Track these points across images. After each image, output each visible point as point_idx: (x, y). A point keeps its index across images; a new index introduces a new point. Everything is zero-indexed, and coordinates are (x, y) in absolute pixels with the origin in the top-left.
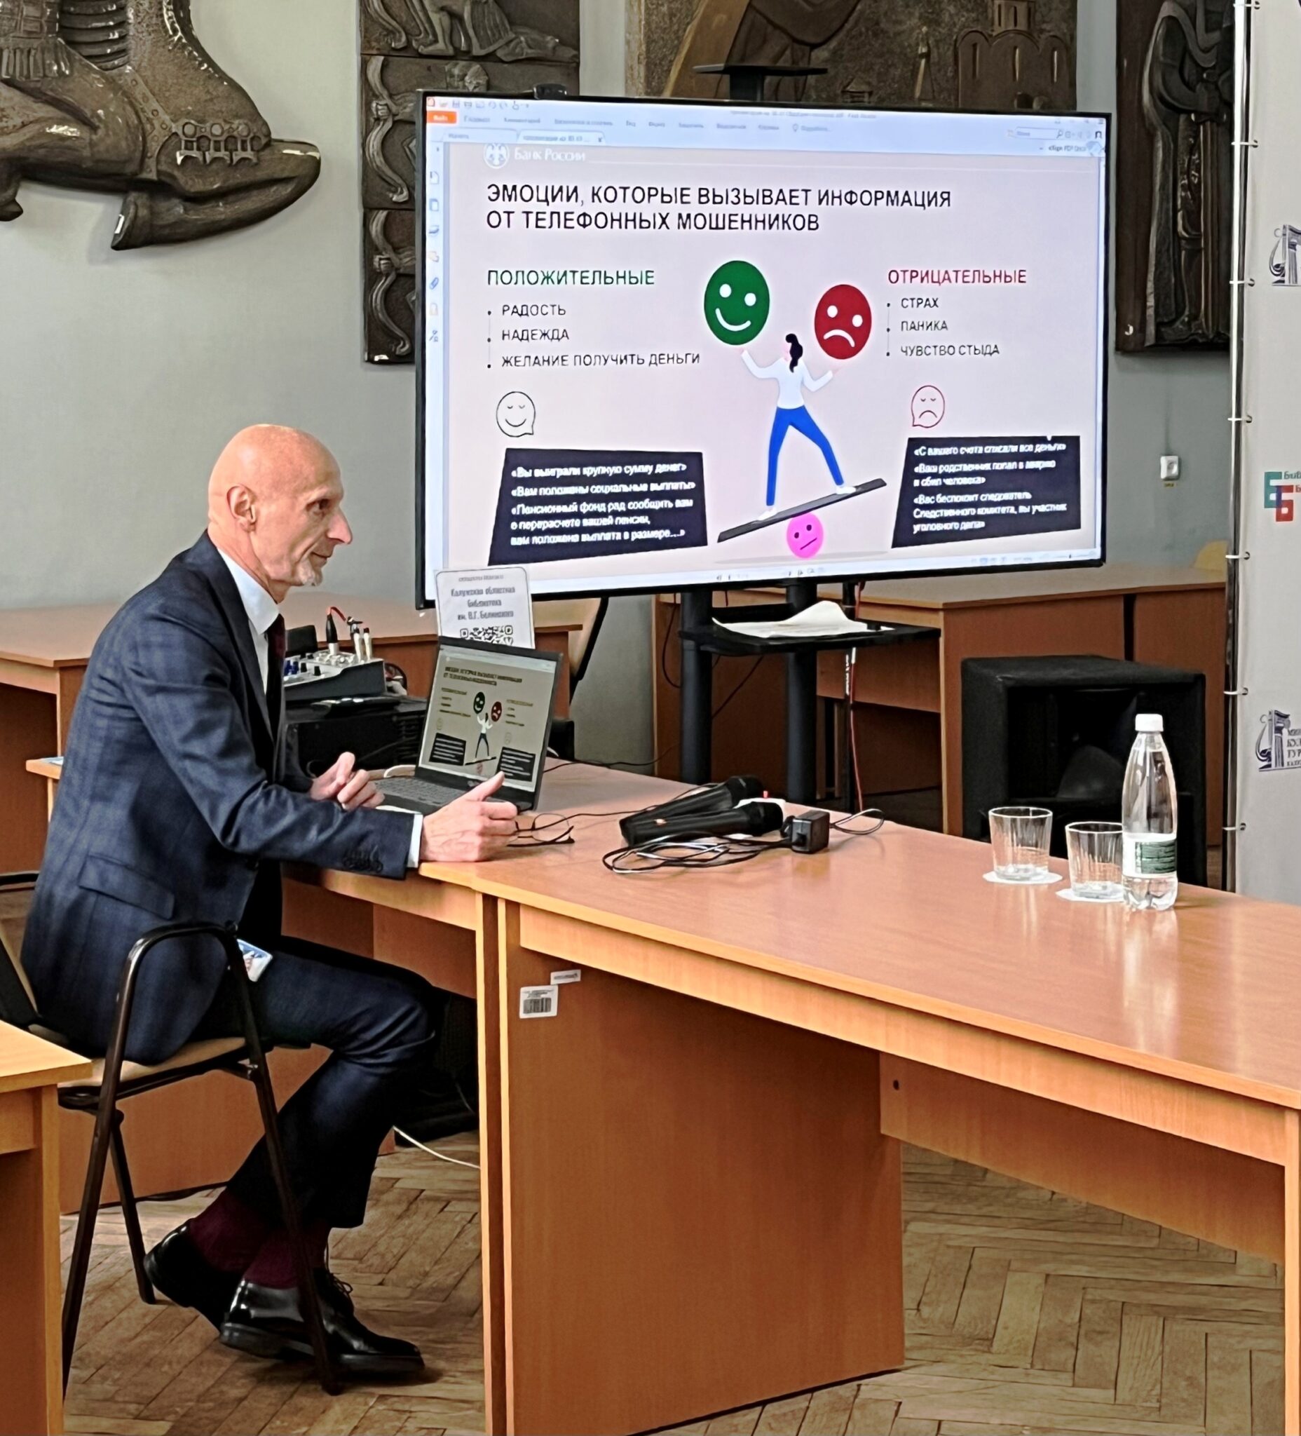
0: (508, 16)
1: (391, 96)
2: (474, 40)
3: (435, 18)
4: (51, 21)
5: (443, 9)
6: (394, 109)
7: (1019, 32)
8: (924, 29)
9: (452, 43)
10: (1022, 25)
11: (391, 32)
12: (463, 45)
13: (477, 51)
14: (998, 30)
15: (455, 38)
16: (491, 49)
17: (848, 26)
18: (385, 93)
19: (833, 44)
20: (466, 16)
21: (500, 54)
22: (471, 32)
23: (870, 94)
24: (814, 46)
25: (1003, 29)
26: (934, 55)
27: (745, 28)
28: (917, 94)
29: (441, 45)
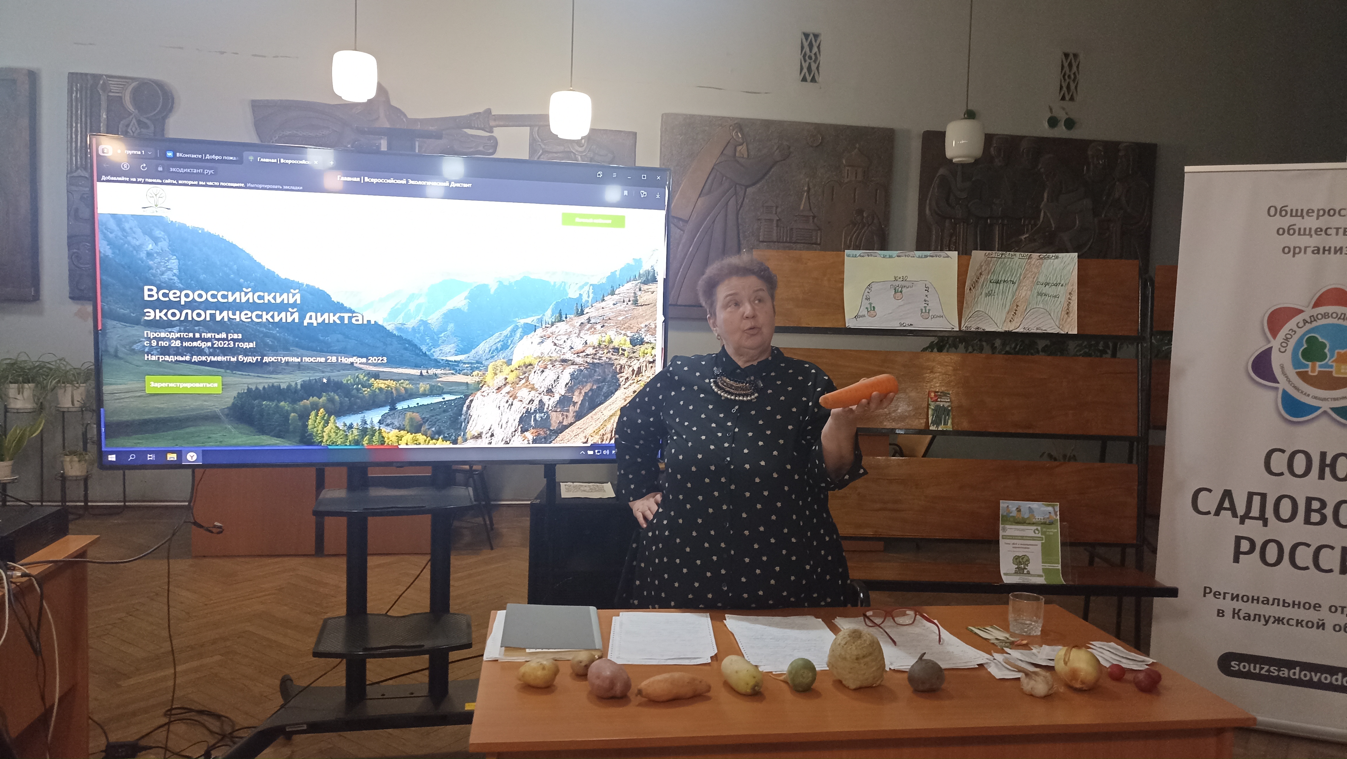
8: (807, 180)
10: (860, 177)
14: (846, 181)
17: (767, 178)
23: (777, 207)
24: (747, 187)
25: (849, 179)
26: (812, 191)
27: (711, 178)
28: (802, 208)
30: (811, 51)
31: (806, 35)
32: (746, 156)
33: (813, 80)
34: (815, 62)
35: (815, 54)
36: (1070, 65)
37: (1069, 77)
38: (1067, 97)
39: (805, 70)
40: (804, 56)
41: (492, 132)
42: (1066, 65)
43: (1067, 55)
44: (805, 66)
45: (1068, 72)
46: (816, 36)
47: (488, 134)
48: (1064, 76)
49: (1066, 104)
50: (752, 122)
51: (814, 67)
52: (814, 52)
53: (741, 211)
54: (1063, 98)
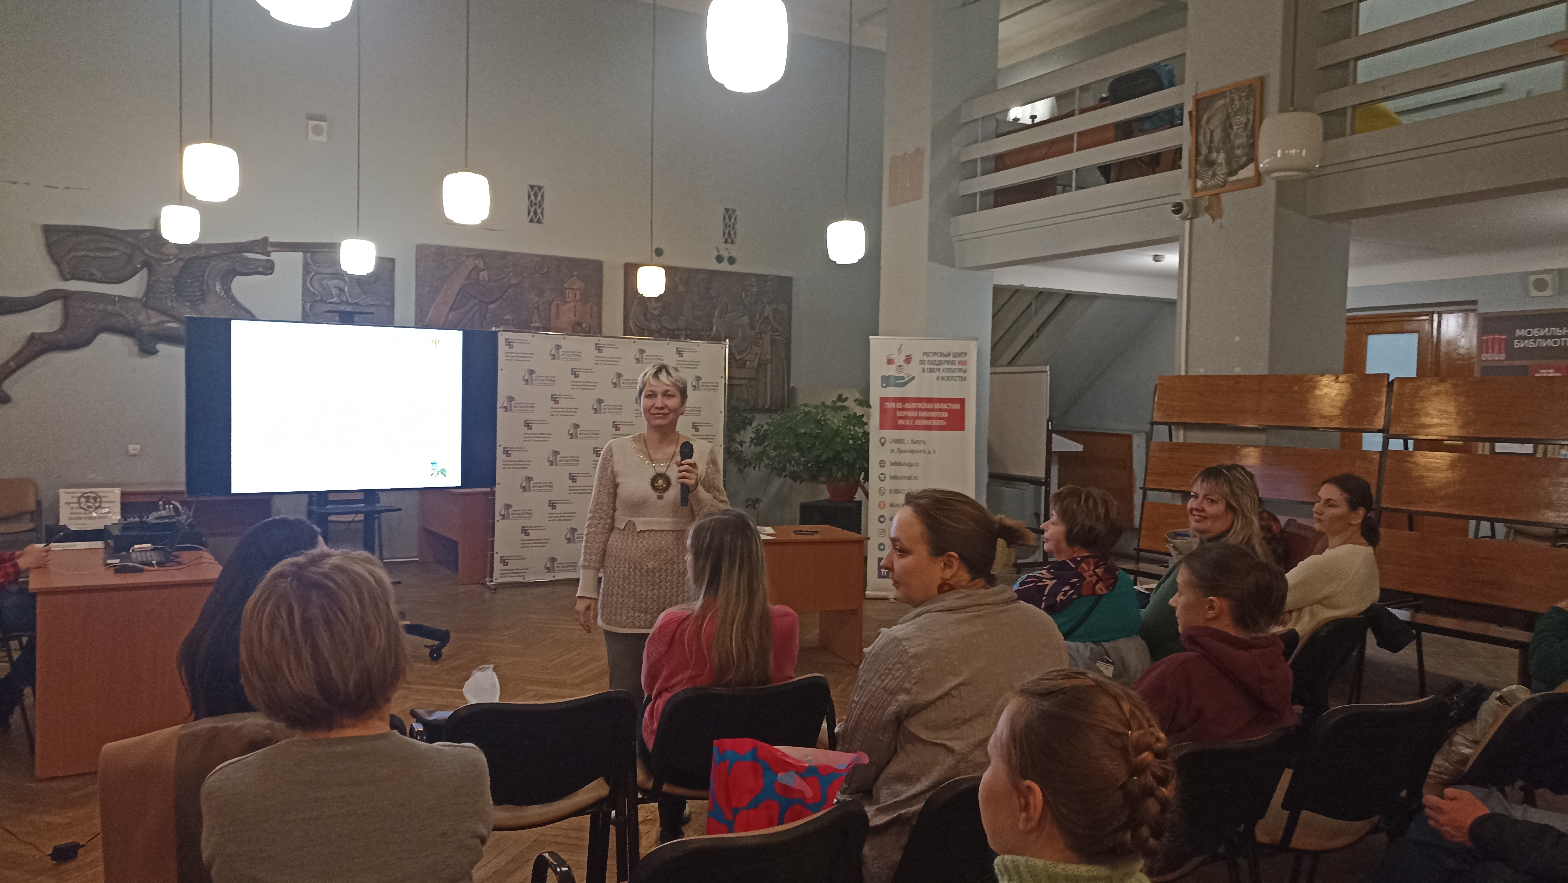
0: (364, 290)
1: (314, 315)
2: (349, 298)
4: (170, 288)
5: (336, 287)
7: (578, 301)
8: (537, 299)
9: (340, 299)
10: (578, 298)
11: (314, 295)
12: (345, 300)
13: (351, 301)
14: (567, 300)
15: (342, 297)
16: (356, 301)
17: (504, 297)
18: (312, 315)
19: (498, 303)
20: (346, 289)
22: (348, 295)
23: (513, 320)
24: (489, 304)
25: (570, 299)
27: (459, 297)
28: (533, 320)
30: (536, 199)
31: (532, 187)
32: (487, 279)
33: (539, 222)
34: (540, 207)
35: (540, 202)
36: (730, 218)
37: (730, 226)
38: (729, 241)
39: (532, 214)
40: (531, 203)
41: (269, 256)
42: (727, 217)
43: (727, 210)
44: (532, 210)
45: (729, 224)
46: (540, 188)
47: (266, 258)
48: (726, 224)
49: (728, 246)
50: (491, 253)
51: (539, 211)
52: (538, 200)
53: (484, 323)
54: (726, 242)
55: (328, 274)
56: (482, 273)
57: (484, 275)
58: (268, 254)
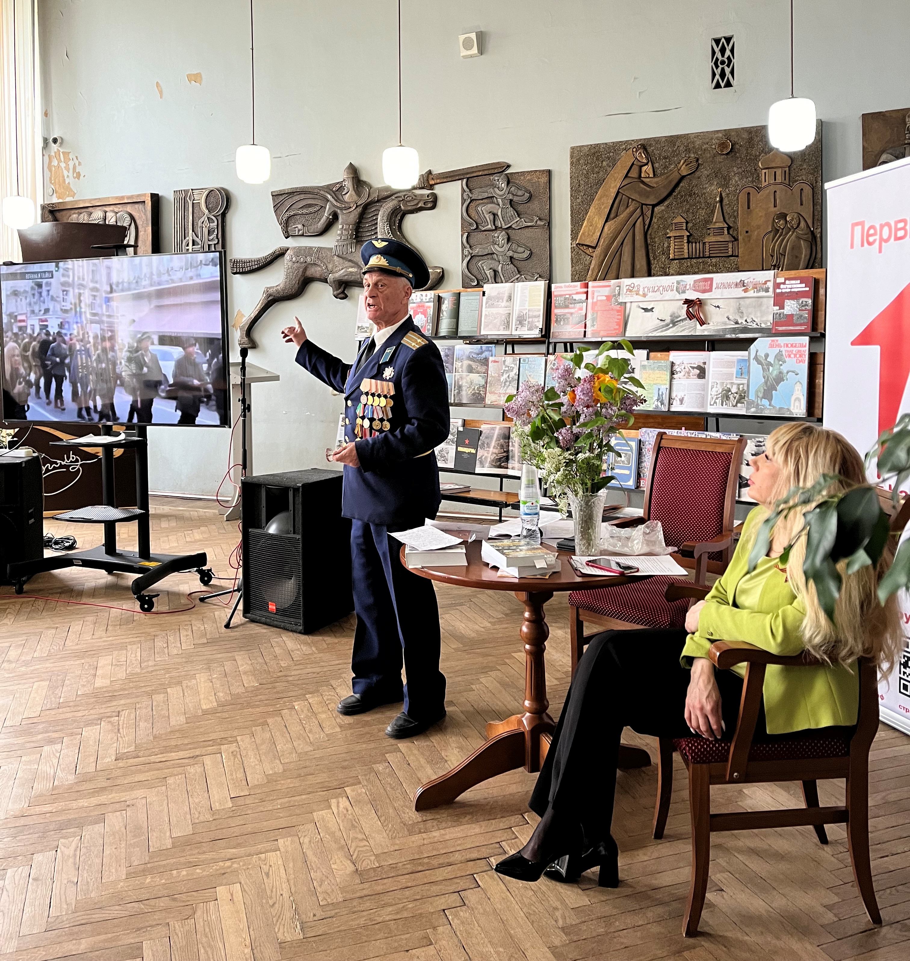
0: (517, 212)
1: (470, 247)
3: (487, 216)
4: (352, 235)
6: (471, 251)
7: (779, 184)
8: (719, 190)
9: (494, 225)
10: (780, 180)
11: (471, 224)
12: (500, 226)
13: (505, 227)
14: (763, 185)
15: (496, 223)
16: (509, 225)
17: (674, 194)
18: (468, 246)
21: (513, 226)
22: (501, 219)
23: (687, 223)
24: (654, 206)
25: (767, 183)
27: (616, 203)
29: (489, 226)
30: (723, 56)
31: (718, 40)
32: (651, 175)
33: (729, 85)
34: (728, 66)
35: (729, 58)
39: (717, 77)
40: (716, 62)
41: (433, 190)
44: (718, 71)
46: (729, 39)
47: (430, 192)
50: (657, 140)
51: (727, 71)
52: (726, 55)
53: (649, 232)
55: (482, 199)
56: (644, 168)
57: (647, 169)
58: (431, 187)
